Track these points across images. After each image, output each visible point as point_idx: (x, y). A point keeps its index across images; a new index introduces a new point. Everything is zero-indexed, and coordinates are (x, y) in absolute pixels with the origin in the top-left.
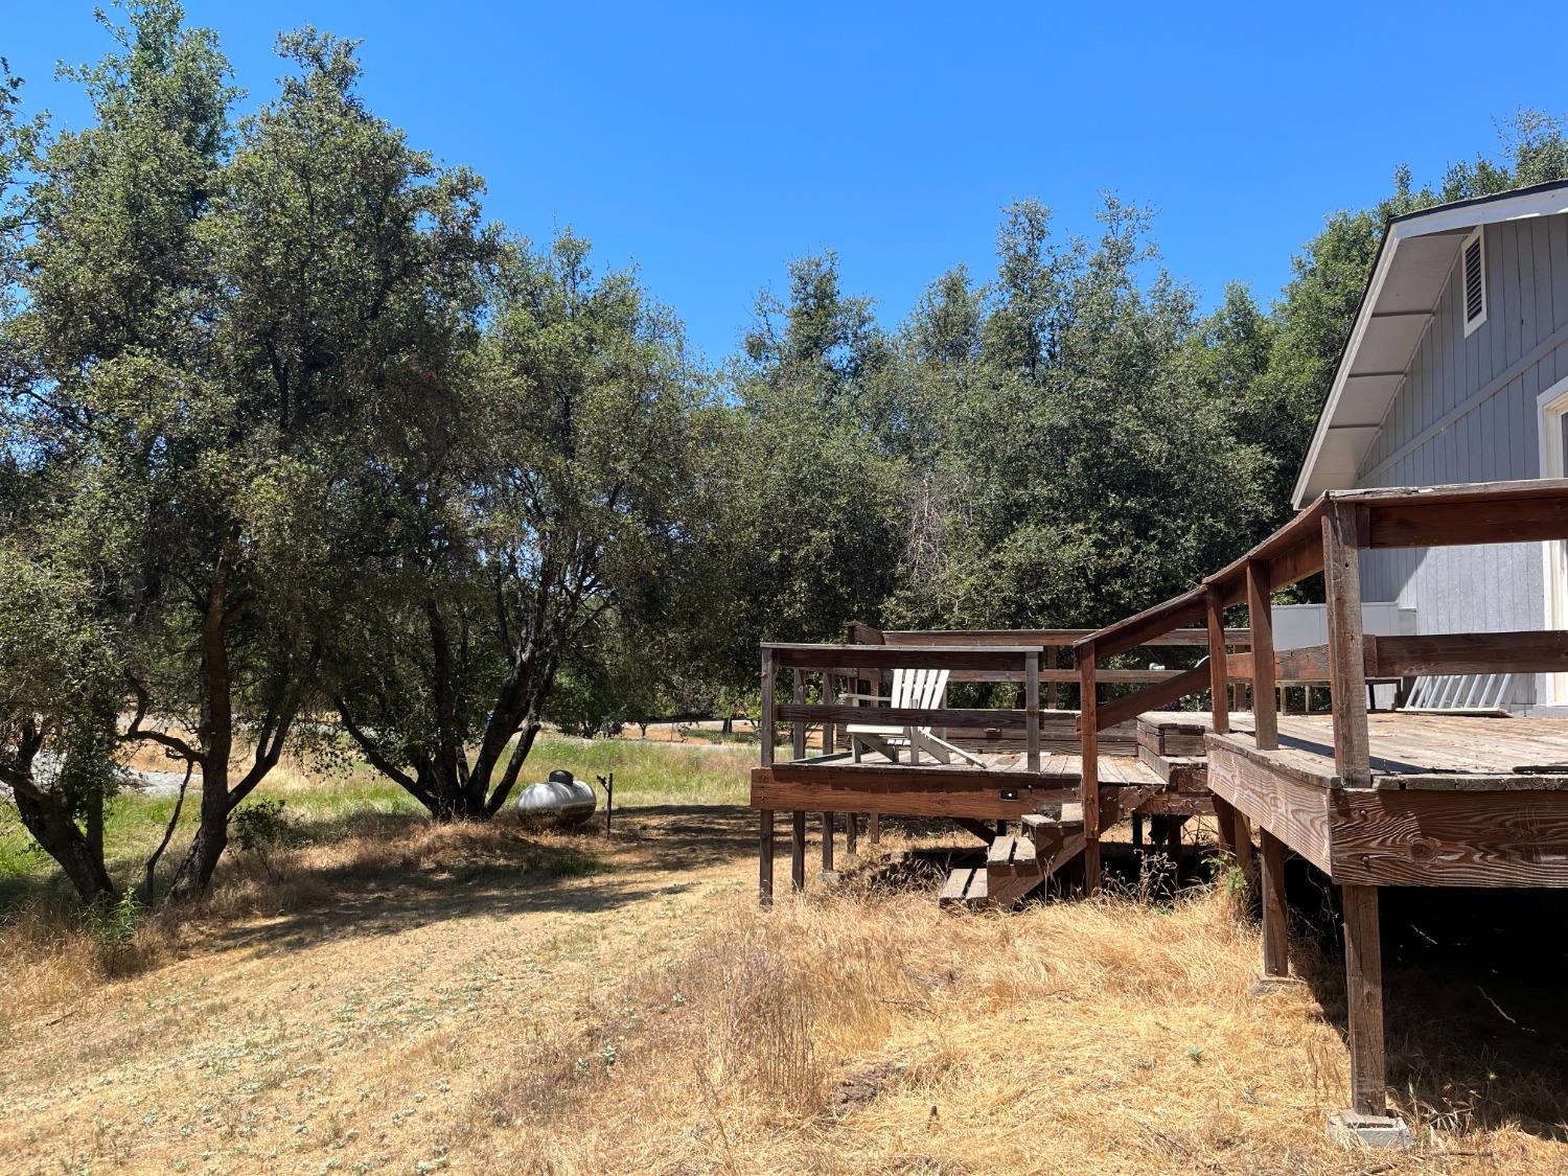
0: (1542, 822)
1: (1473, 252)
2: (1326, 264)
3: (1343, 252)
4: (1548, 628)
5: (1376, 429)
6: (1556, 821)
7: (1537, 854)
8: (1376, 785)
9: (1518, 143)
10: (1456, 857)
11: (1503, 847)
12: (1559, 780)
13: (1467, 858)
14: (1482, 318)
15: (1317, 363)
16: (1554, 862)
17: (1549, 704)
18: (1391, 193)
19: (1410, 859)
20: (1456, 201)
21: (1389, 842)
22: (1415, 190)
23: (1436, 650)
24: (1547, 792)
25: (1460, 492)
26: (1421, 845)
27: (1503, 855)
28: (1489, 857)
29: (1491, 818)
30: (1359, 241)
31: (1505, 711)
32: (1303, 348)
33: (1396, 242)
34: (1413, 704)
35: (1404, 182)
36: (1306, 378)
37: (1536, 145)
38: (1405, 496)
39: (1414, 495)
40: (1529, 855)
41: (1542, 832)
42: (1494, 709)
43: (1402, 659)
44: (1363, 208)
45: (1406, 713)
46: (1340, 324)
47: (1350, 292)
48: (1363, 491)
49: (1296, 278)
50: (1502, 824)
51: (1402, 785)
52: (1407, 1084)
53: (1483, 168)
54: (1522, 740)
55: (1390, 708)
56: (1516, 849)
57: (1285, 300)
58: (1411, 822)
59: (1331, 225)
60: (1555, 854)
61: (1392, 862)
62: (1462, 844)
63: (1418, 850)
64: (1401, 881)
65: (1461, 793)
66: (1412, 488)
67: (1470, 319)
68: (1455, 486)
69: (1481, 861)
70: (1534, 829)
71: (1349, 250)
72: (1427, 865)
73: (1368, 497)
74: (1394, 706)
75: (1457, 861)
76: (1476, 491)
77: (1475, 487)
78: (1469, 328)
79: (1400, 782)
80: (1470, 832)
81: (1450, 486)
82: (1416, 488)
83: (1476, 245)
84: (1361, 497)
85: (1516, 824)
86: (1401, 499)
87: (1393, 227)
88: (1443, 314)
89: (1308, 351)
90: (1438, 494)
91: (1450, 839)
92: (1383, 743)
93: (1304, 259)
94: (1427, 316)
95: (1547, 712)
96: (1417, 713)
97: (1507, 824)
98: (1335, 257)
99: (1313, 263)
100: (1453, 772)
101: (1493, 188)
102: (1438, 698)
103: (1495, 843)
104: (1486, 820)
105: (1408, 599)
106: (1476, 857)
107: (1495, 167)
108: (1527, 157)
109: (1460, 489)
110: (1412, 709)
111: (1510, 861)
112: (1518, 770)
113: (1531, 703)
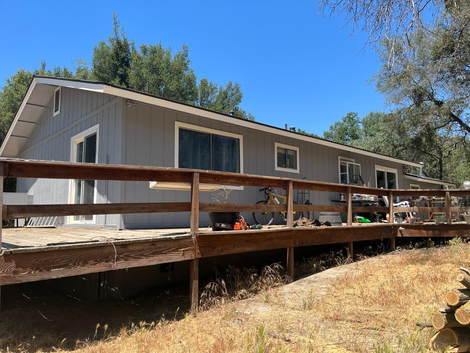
0: (53, 260)
1: (58, 93)
2: (16, 84)
3: (22, 81)
4: (69, 203)
5: (26, 138)
6: (57, 259)
7: (51, 269)
8: (3, 253)
9: (77, 66)
10: (26, 273)
11: (41, 268)
12: (59, 247)
13: (30, 273)
14: (58, 112)
15: (10, 114)
16: (56, 271)
17: (68, 224)
18: (39, 68)
19: (12, 275)
20: (57, 76)
21: (5, 271)
22: (47, 69)
23: (26, 210)
24: (55, 251)
25: (37, 162)
26: (16, 271)
27: (41, 271)
28: (37, 272)
29: (38, 260)
30: (26, 80)
31: (55, 226)
32: (7, 108)
33: (35, 83)
34: (30, 225)
35: (44, 66)
36: (6, 118)
37: (82, 68)
38: (20, 161)
39: (23, 161)
40: (48, 270)
41: (53, 263)
42: (52, 226)
43: (15, 212)
44: (30, 70)
45: (27, 228)
46: (19, 103)
47: (23, 94)
48: (7, 158)
49: (7, 85)
50: (41, 261)
51: (11, 252)
52: (6, 348)
53: (65, 70)
54: (56, 235)
55: (23, 226)
56: (45, 268)
57: (3, 91)
58: (13, 264)
59: (19, 73)
60: (56, 268)
61: (6, 277)
62: (29, 269)
63: (15, 273)
64: (8, 283)
65: (30, 253)
66: (22, 159)
67: (55, 112)
68: (36, 160)
69: (34, 273)
70: (50, 262)
71: (24, 81)
72: (17, 276)
73: (8, 160)
74: (24, 225)
75: (27, 274)
76: (42, 163)
77: (42, 161)
78: (55, 114)
79: (10, 251)
80: (31, 265)
81: (34, 160)
82: (24, 159)
83: (58, 91)
84: (6, 160)
85: (45, 261)
86: (19, 162)
87: (35, 78)
88: (48, 108)
89: (8, 110)
90: (31, 162)
91: (25, 268)
92: (13, 238)
93: (10, 80)
94: (43, 108)
95: (67, 226)
96: (30, 228)
97: (43, 261)
98: (19, 82)
99: (13, 82)
100: (29, 247)
101: (68, 77)
102: (37, 223)
103: (38, 268)
104: (36, 261)
105: (31, 192)
106: (33, 272)
107: (69, 70)
108: (79, 71)
109: (37, 161)
110: (29, 226)
111: (43, 272)
112: (48, 245)
113: (63, 224)
